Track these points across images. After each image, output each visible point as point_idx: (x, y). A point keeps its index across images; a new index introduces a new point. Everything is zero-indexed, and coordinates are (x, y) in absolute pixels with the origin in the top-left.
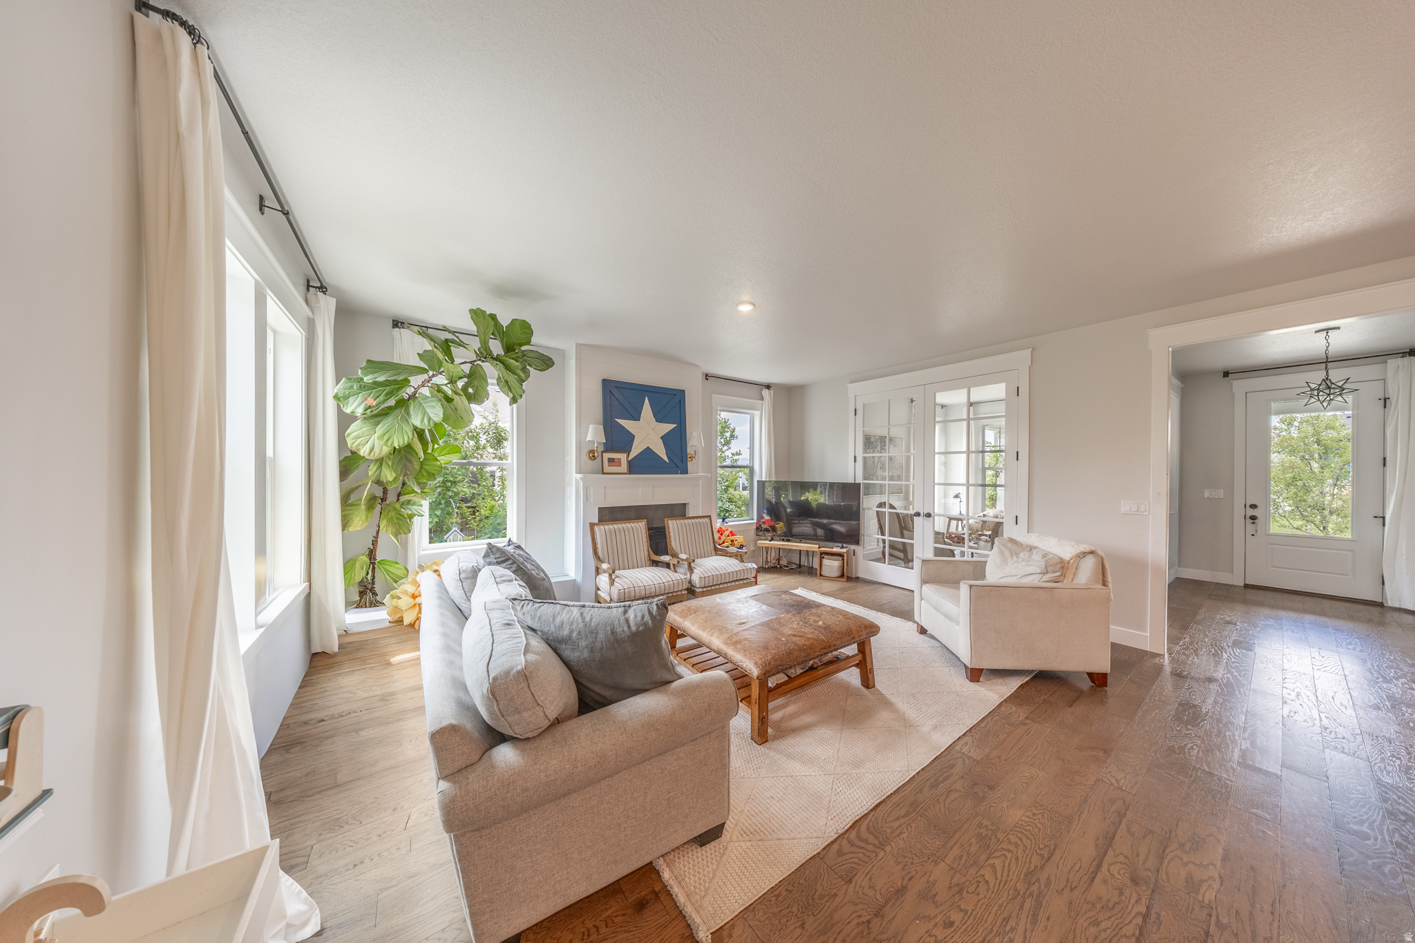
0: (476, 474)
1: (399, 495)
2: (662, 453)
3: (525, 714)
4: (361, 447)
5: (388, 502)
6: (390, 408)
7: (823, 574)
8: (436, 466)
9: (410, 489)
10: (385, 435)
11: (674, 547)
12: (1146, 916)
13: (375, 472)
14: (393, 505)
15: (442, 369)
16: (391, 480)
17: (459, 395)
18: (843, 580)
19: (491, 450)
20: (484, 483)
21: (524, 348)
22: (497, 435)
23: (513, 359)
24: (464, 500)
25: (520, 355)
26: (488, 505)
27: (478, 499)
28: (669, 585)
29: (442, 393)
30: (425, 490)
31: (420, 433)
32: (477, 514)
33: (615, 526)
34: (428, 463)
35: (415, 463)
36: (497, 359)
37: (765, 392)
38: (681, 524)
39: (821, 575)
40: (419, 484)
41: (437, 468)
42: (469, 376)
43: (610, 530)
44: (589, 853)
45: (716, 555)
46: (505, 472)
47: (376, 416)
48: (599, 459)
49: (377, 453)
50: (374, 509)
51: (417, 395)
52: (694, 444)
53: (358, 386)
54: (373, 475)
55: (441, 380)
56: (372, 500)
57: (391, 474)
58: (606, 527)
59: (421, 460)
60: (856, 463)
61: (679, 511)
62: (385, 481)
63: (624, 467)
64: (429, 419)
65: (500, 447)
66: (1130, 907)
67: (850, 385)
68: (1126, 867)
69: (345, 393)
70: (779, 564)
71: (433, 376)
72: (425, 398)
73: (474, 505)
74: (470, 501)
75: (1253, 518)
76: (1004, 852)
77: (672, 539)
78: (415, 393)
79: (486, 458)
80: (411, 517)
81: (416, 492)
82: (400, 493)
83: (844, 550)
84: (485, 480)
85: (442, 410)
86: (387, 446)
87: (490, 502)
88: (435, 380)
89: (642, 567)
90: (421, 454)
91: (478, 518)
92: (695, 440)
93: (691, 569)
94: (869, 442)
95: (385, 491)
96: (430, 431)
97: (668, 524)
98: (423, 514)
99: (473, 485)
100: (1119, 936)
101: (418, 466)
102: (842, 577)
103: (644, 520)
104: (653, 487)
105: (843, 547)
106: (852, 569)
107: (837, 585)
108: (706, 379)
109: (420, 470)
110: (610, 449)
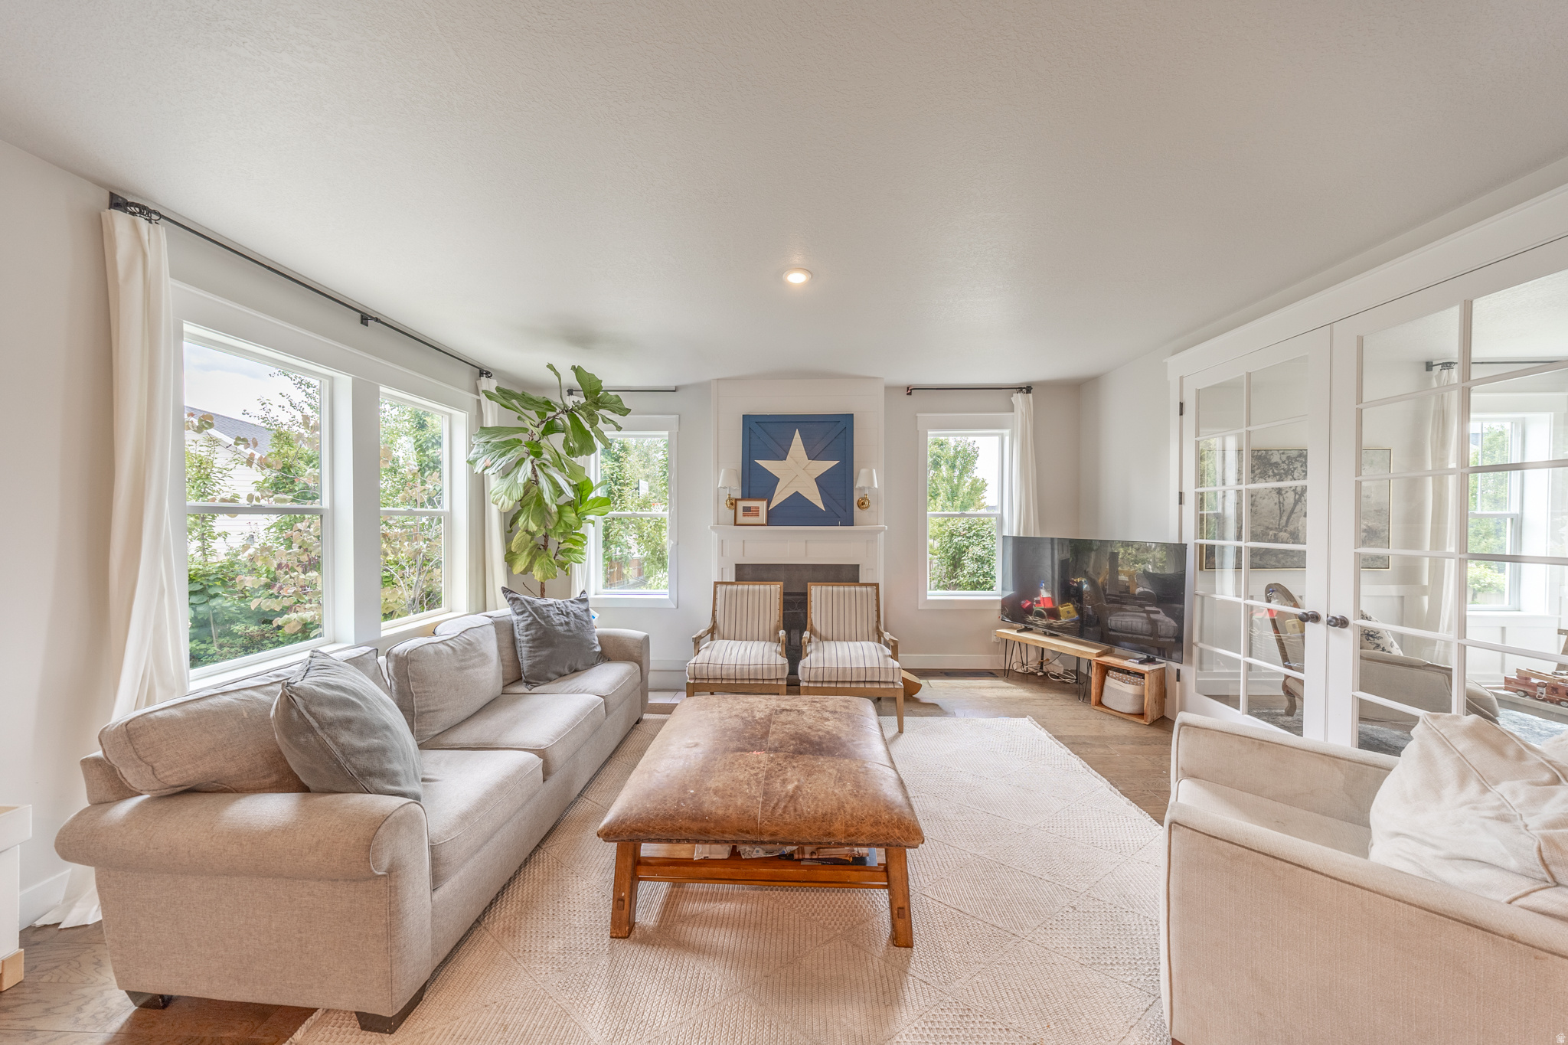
2: (815, 498)
7: (1105, 701)
11: (813, 620)
18: (1142, 722)
37: (1018, 399)
38: (827, 592)
39: (1100, 703)
45: (869, 640)
48: (734, 508)
52: (865, 485)
53: (483, 450)
60: (1184, 507)
61: (845, 574)
63: (764, 517)
67: (1170, 360)
69: (474, 457)
70: (1041, 670)
77: (813, 610)
83: (1149, 668)
92: (870, 478)
94: (1262, 463)
97: (811, 590)
101: (555, 518)
102: (1141, 715)
103: (782, 583)
104: (806, 542)
105: (1150, 661)
106: (1168, 701)
107: (1124, 729)
108: (908, 394)
109: (559, 521)
110: (747, 496)
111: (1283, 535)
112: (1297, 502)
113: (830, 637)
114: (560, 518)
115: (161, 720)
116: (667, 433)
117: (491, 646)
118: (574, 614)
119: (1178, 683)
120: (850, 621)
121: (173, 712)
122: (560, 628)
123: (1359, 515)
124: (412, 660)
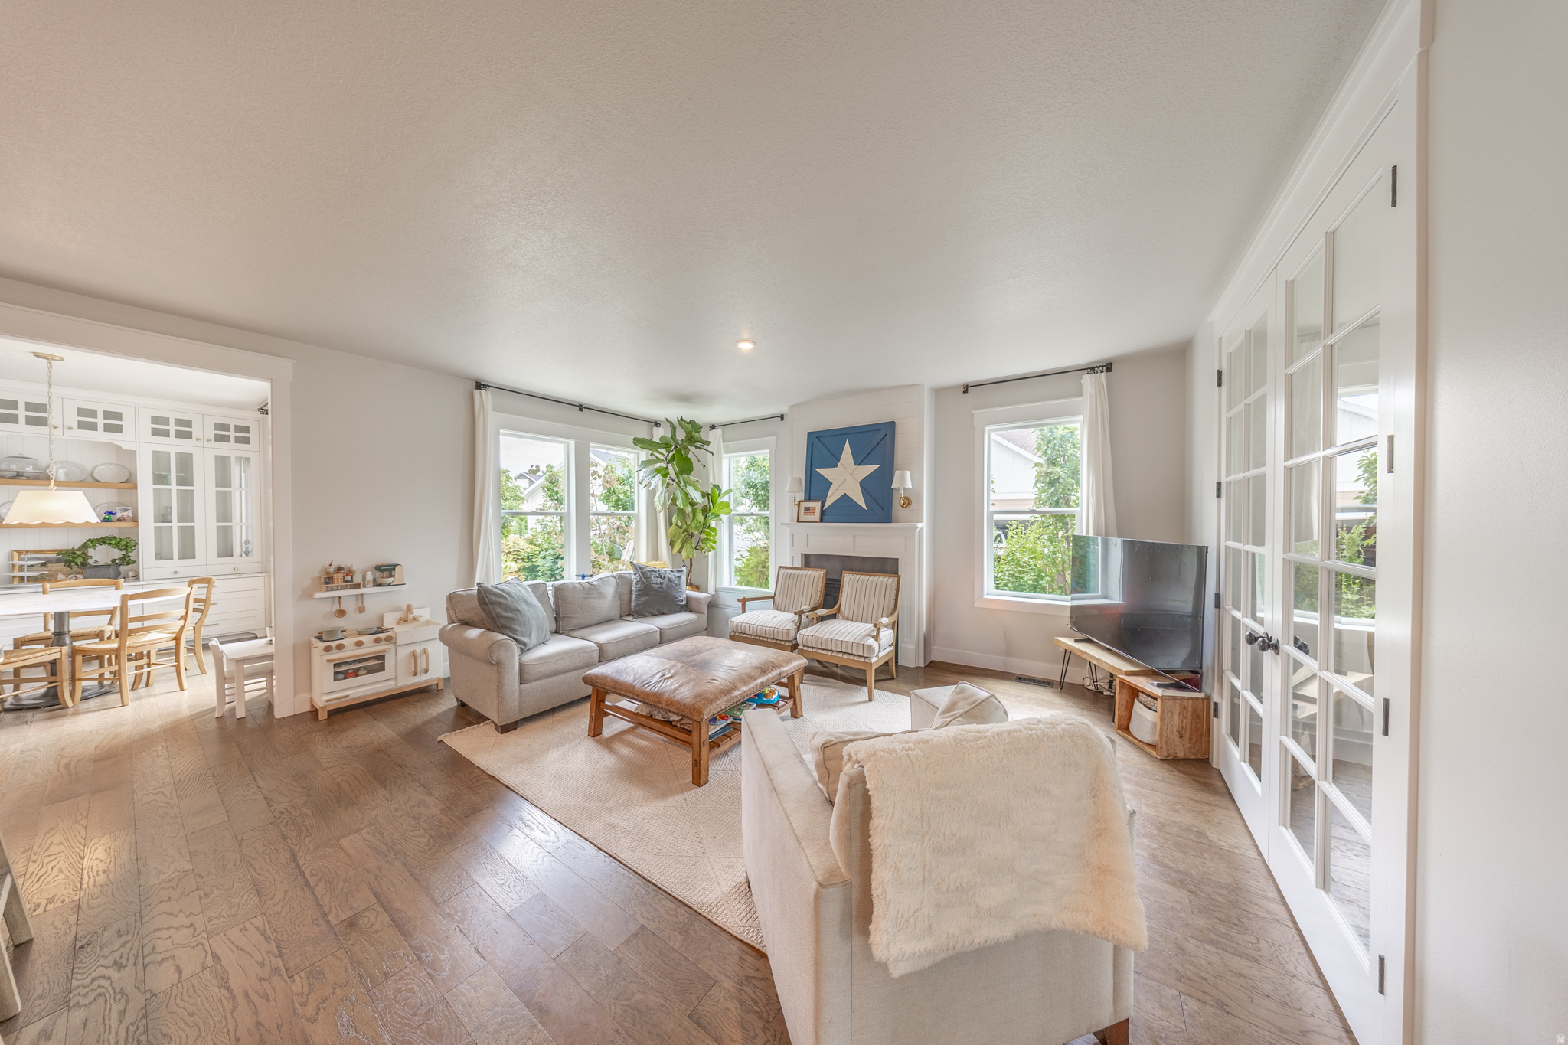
2: (859, 499)
7: (1133, 728)
12: (325, 915)
18: (1155, 754)
37: (1088, 380)
39: (1125, 729)
48: (797, 508)
60: (1220, 501)
63: (818, 515)
66: (338, 908)
68: (367, 926)
76: (430, 846)
77: (843, 592)
97: (846, 577)
100: (328, 889)
101: (691, 516)
102: (1155, 746)
103: (825, 570)
104: (854, 536)
108: (964, 392)
109: (693, 519)
110: (809, 498)
113: (851, 617)
114: (694, 517)
115: (459, 595)
116: (768, 451)
117: (610, 591)
118: (669, 578)
119: (1215, 719)
120: (868, 605)
121: (463, 593)
122: (655, 586)
124: (560, 590)
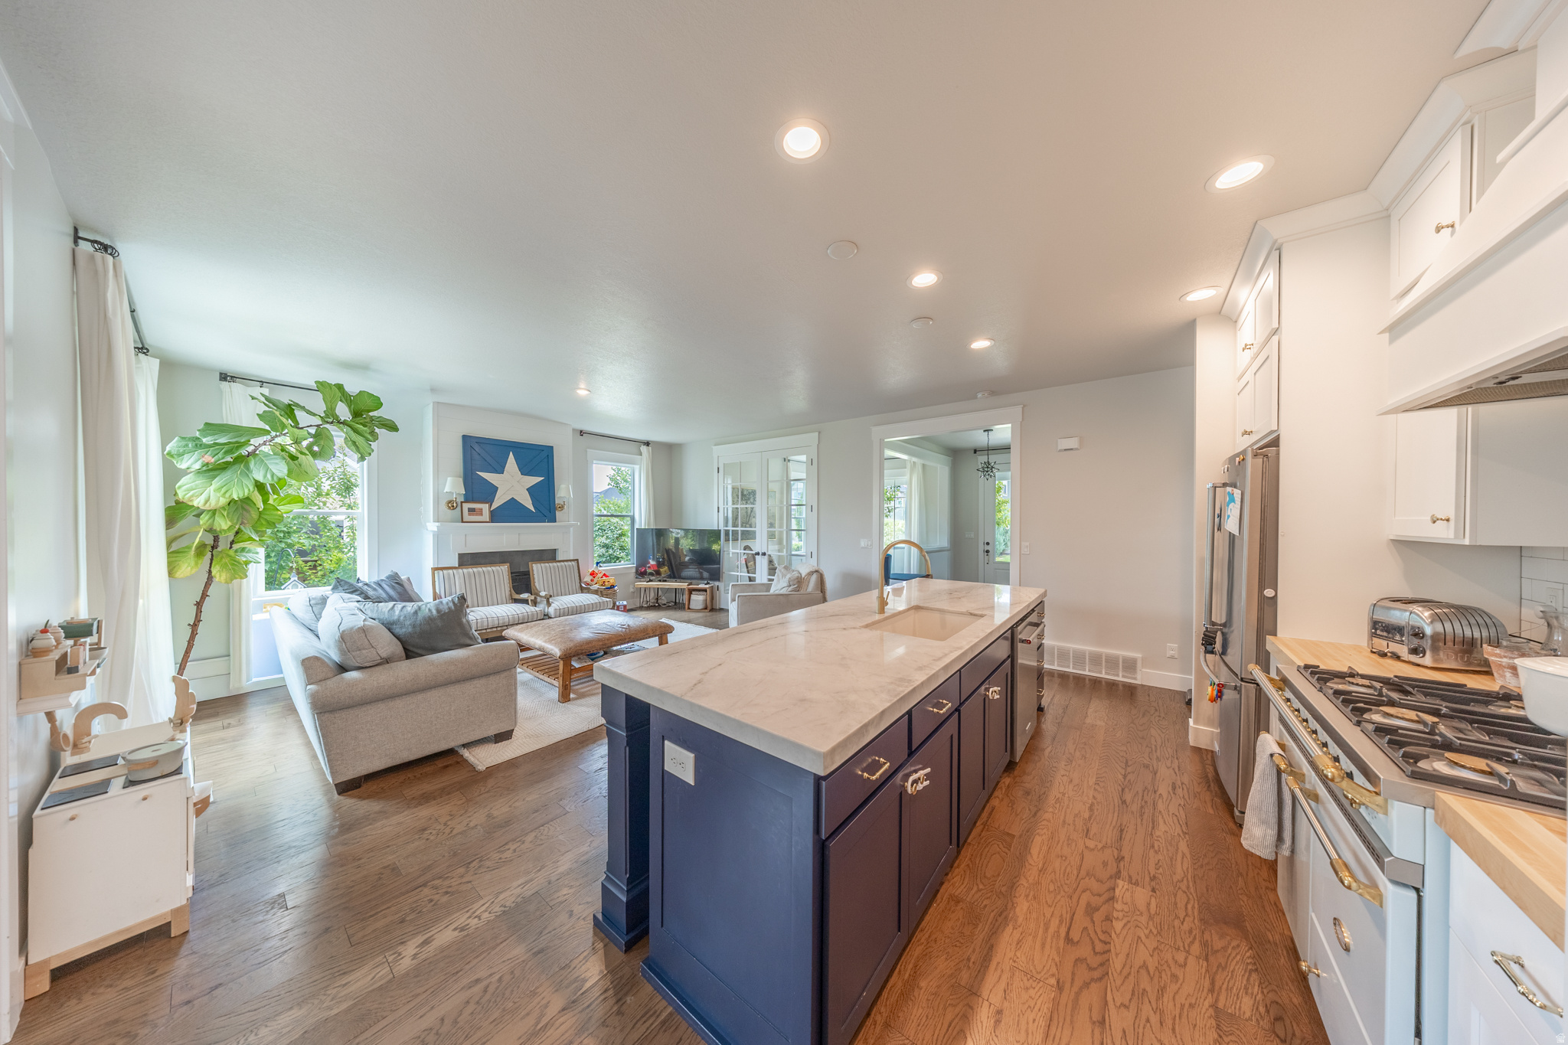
0: (317, 524)
1: (232, 543)
3: (364, 651)
4: (194, 498)
5: (219, 549)
6: (228, 463)
7: (691, 607)
8: (276, 515)
9: (246, 537)
10: (222, 487)
11: (538, 587)
13: (207, 521)
14: (227, 552)
15: (286, 431)
16: (226, 528)
17: (305, 454)
19: (338, 498)
20: (328, 534)
21: (371, 414)
22: (346, 481)
23: (361, 424)
24: (302, 553)
25: (368, 420)
26: (334, 559)
27: (321, 551)
28: (523, 616)
29: (287, 452)
30: (263, 538)
31: (260, 486)
32: (319, 568)
33: (475, 570)
34: (268, 513)
35: (252, 512)
36: (344, 423)
37: (644, 449)
38: (546, 567)
39: (689, 608)
40: (257, 532)
41: (277, 517)
42: (315, 436)
43: (469, 573)
44: (410, 735)
45: (582, 593)
46: (355, 522)
47: (212, 471)
48: (459, 508)
49: (213, 504)
50: (204, 556)
51: (257, 452)
52: (562, 495)
53: (194, 444)
54: (205, 524)
55: (286, 440)
56: (201, 549)
57: (226, 523)
58: (465, 570)
59: (260, 510)
60: (719, 514)
61: (548, 556)
62: (218, 529)
63: (486, 516)
64: (273, 475)
65: (349, 494)
67: (714, 447)
69: (178, 450)
70: (657, 602)
71: (276, 436)
72: (267, 455)
73: (315, 558)
74: (310, 554)
75: (988, 552)
77: (536, 580)
78: (255, 451)
79: (331, 506)
80: (247, 563)
81: (254, 540)
82: (233, 541)
83: (707, 586)
84: (329, 530)
85: (286, 467)
86: (224, 497)
87: (336, 554)
88: (278, 440)
89: (502, 604)
90: (261, 506)
91: (320, 573)
92: (564, 491)
93: (549, 604)
95: (216, 539)
96: (271, 485)
97: (532, 567)
98: (259, 560)
99: (314, 536)
102: (706, 609)
103: (505, 564)
105: (708, 583)
106: (714, 601)
107: (700, 615)
108: (581, 436)
110: (470, 499)
111: (748, 526)
112: (752, 511)
119: (718, 590)
123: (768, 518)
